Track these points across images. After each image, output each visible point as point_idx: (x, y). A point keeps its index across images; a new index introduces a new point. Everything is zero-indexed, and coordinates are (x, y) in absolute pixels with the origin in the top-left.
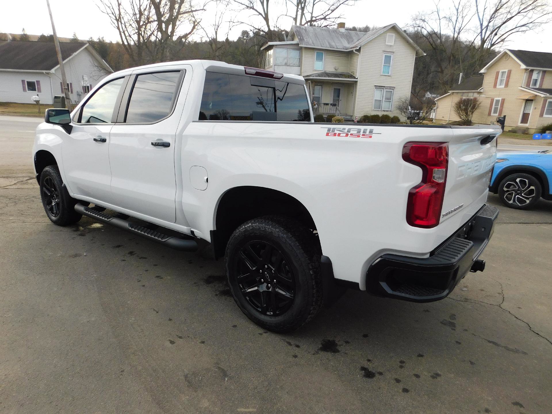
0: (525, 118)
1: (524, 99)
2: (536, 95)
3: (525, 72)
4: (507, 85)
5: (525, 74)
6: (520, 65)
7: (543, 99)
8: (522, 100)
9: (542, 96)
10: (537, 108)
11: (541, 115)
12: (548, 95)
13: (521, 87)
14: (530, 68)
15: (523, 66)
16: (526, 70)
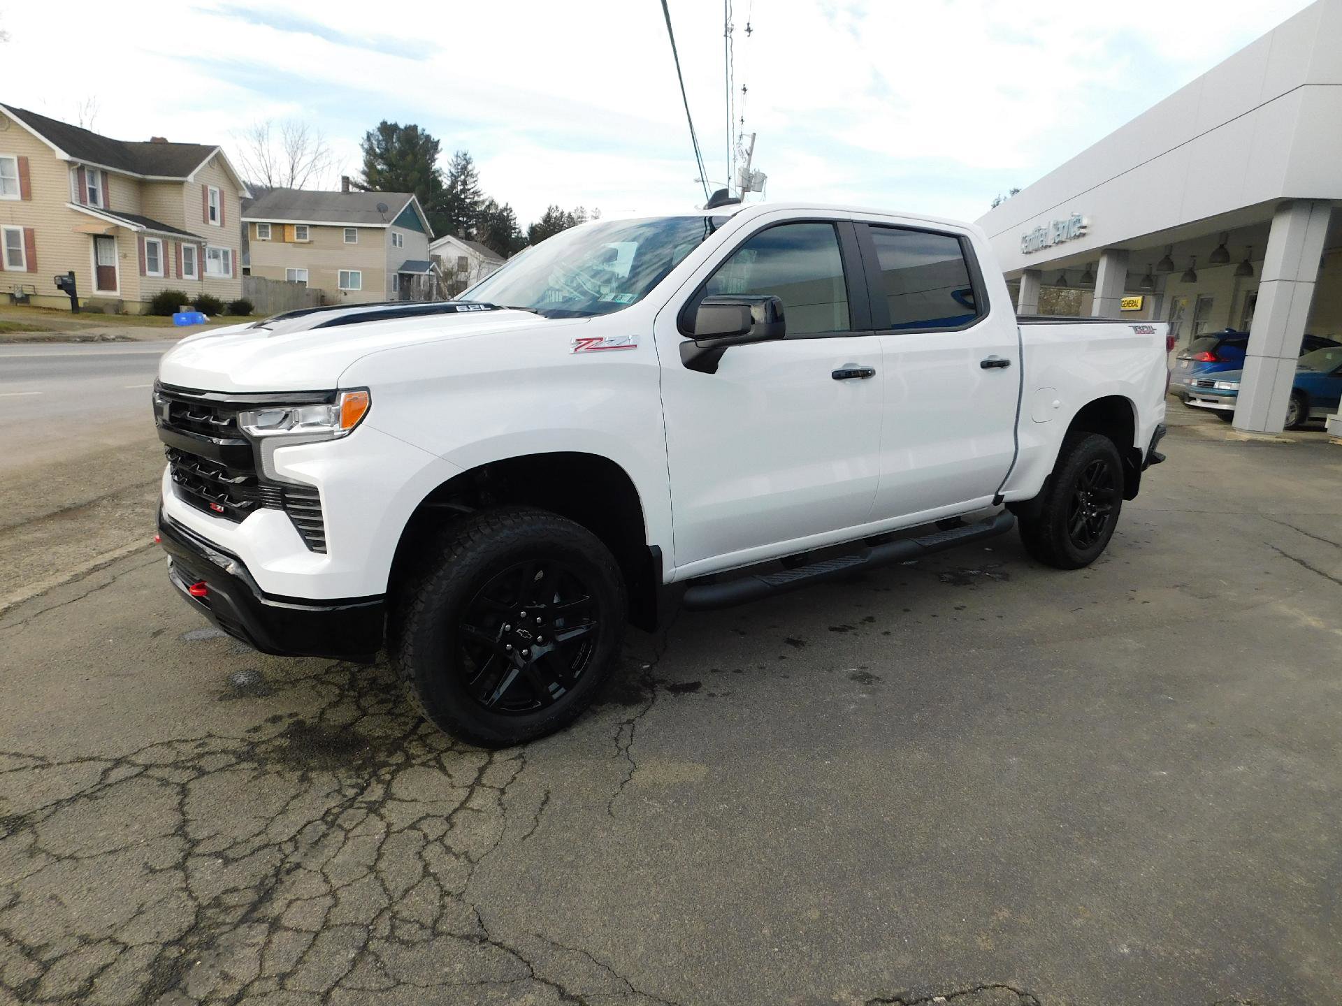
0: (106, 277)
1: (89, 234)
2: (118, 227)
3: (69, 169)
4: (26, 193)
5: (71, 173)
6: (53, 151)
7: (136, 236)
8: (86, 236)
9: (134, 228)
10: (128, 255)
11: (143, 272)
12: (144, 227)
13: (73, 204)
14: (80, 161)
15: (62, 155)
16: (70, 163)
